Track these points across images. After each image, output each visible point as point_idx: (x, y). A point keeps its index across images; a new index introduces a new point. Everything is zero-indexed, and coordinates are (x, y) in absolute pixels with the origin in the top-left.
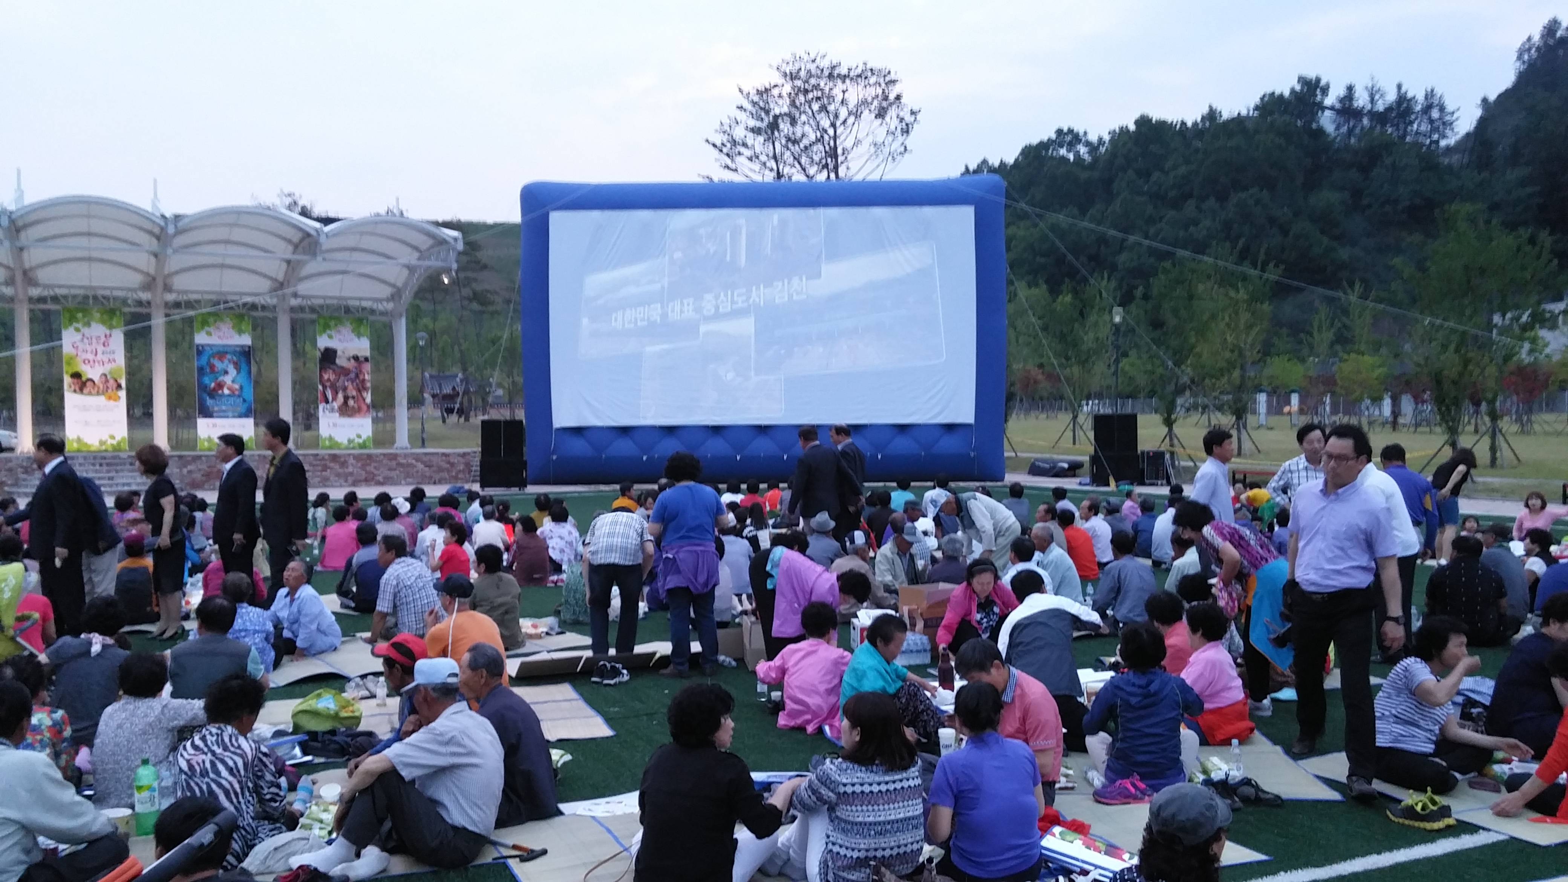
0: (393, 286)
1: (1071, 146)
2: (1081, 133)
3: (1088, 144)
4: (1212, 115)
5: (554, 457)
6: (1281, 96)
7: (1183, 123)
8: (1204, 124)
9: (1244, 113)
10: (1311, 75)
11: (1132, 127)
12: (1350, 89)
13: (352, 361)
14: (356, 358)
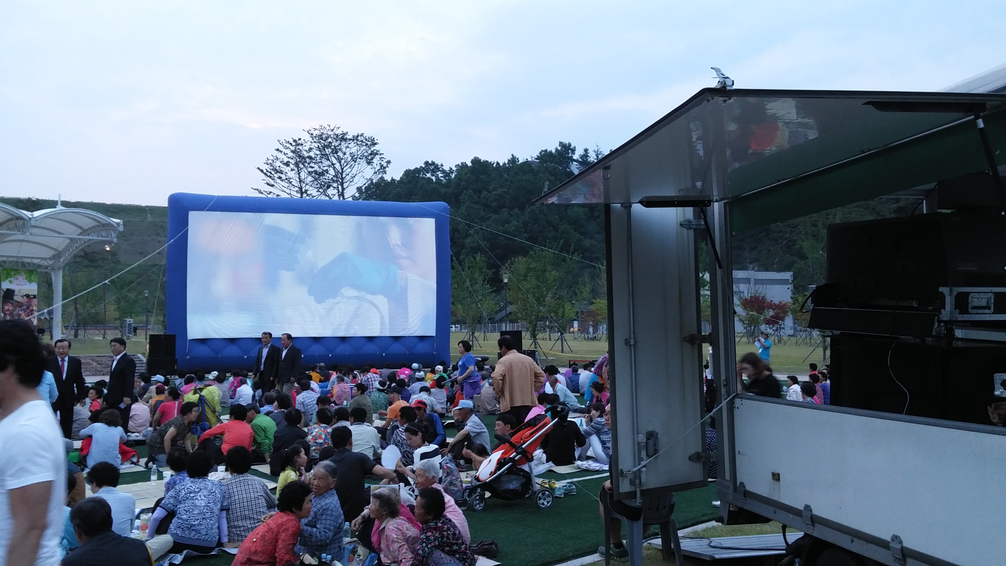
0: (56, 250)
1: (433, 172)
2: (439, 164)
3: (443, 171)
4: (513, 160)
5: (188, 357)
6: (551, 152)
7: (498, 163)
8: (509, 166)
9: (530, 159)
10: (566, 142)
11: (470, 164)
12: (586, 150)
13: (25, 298)
14: (28, 296)
